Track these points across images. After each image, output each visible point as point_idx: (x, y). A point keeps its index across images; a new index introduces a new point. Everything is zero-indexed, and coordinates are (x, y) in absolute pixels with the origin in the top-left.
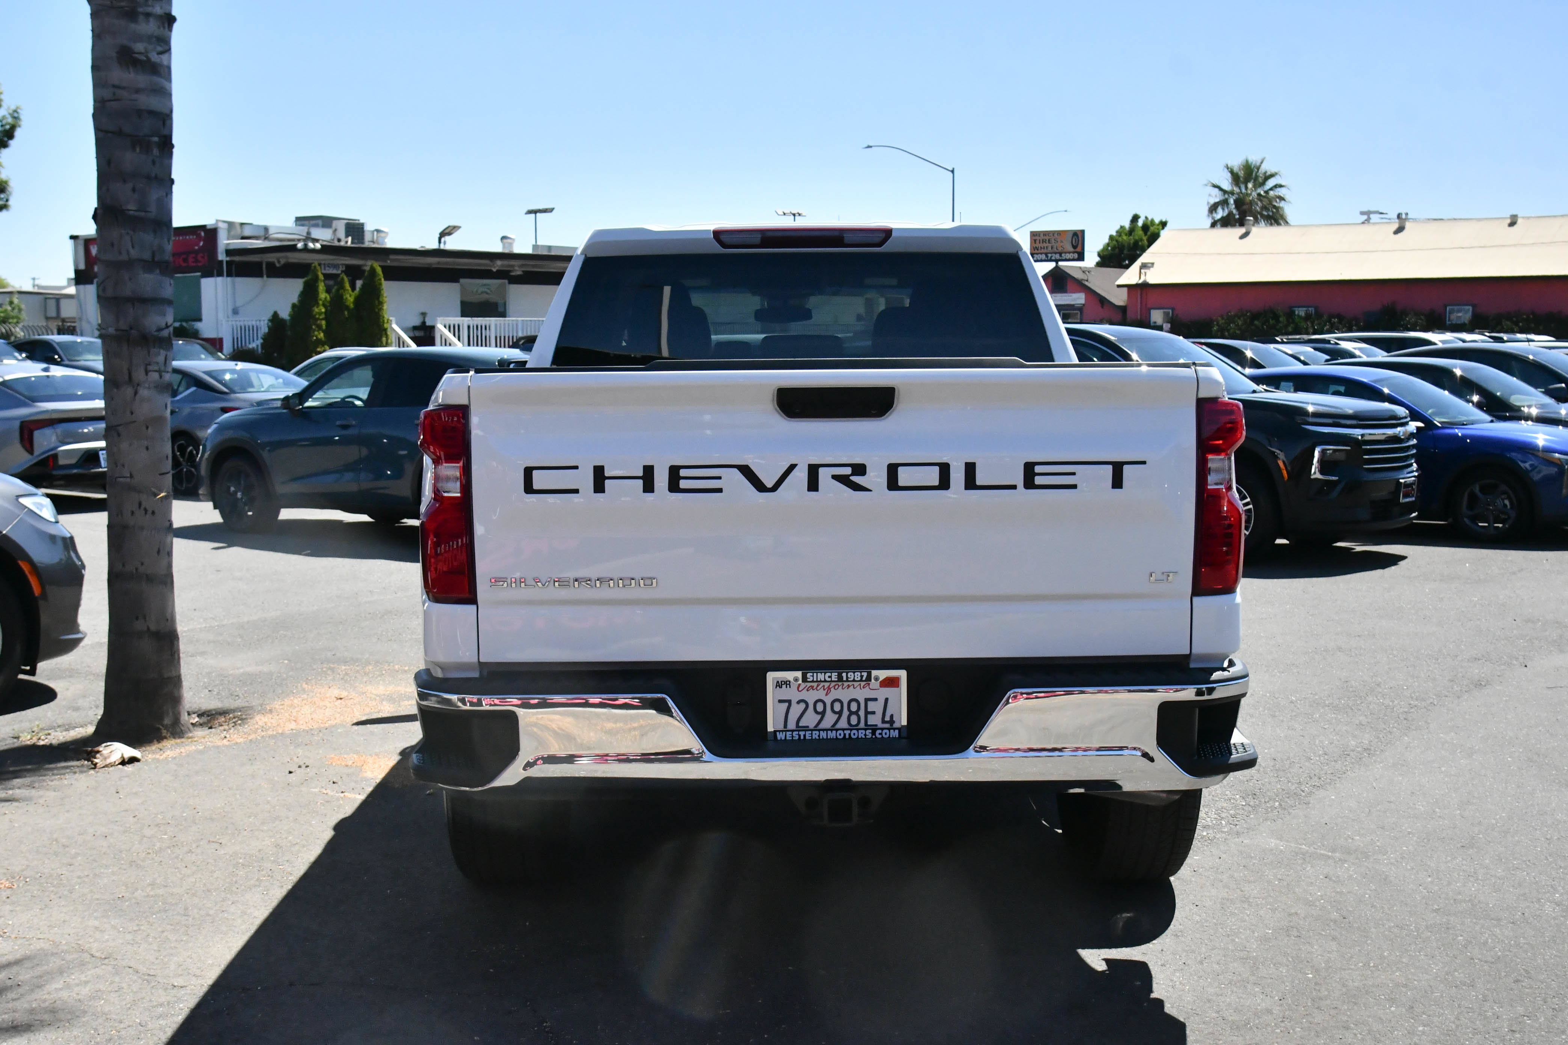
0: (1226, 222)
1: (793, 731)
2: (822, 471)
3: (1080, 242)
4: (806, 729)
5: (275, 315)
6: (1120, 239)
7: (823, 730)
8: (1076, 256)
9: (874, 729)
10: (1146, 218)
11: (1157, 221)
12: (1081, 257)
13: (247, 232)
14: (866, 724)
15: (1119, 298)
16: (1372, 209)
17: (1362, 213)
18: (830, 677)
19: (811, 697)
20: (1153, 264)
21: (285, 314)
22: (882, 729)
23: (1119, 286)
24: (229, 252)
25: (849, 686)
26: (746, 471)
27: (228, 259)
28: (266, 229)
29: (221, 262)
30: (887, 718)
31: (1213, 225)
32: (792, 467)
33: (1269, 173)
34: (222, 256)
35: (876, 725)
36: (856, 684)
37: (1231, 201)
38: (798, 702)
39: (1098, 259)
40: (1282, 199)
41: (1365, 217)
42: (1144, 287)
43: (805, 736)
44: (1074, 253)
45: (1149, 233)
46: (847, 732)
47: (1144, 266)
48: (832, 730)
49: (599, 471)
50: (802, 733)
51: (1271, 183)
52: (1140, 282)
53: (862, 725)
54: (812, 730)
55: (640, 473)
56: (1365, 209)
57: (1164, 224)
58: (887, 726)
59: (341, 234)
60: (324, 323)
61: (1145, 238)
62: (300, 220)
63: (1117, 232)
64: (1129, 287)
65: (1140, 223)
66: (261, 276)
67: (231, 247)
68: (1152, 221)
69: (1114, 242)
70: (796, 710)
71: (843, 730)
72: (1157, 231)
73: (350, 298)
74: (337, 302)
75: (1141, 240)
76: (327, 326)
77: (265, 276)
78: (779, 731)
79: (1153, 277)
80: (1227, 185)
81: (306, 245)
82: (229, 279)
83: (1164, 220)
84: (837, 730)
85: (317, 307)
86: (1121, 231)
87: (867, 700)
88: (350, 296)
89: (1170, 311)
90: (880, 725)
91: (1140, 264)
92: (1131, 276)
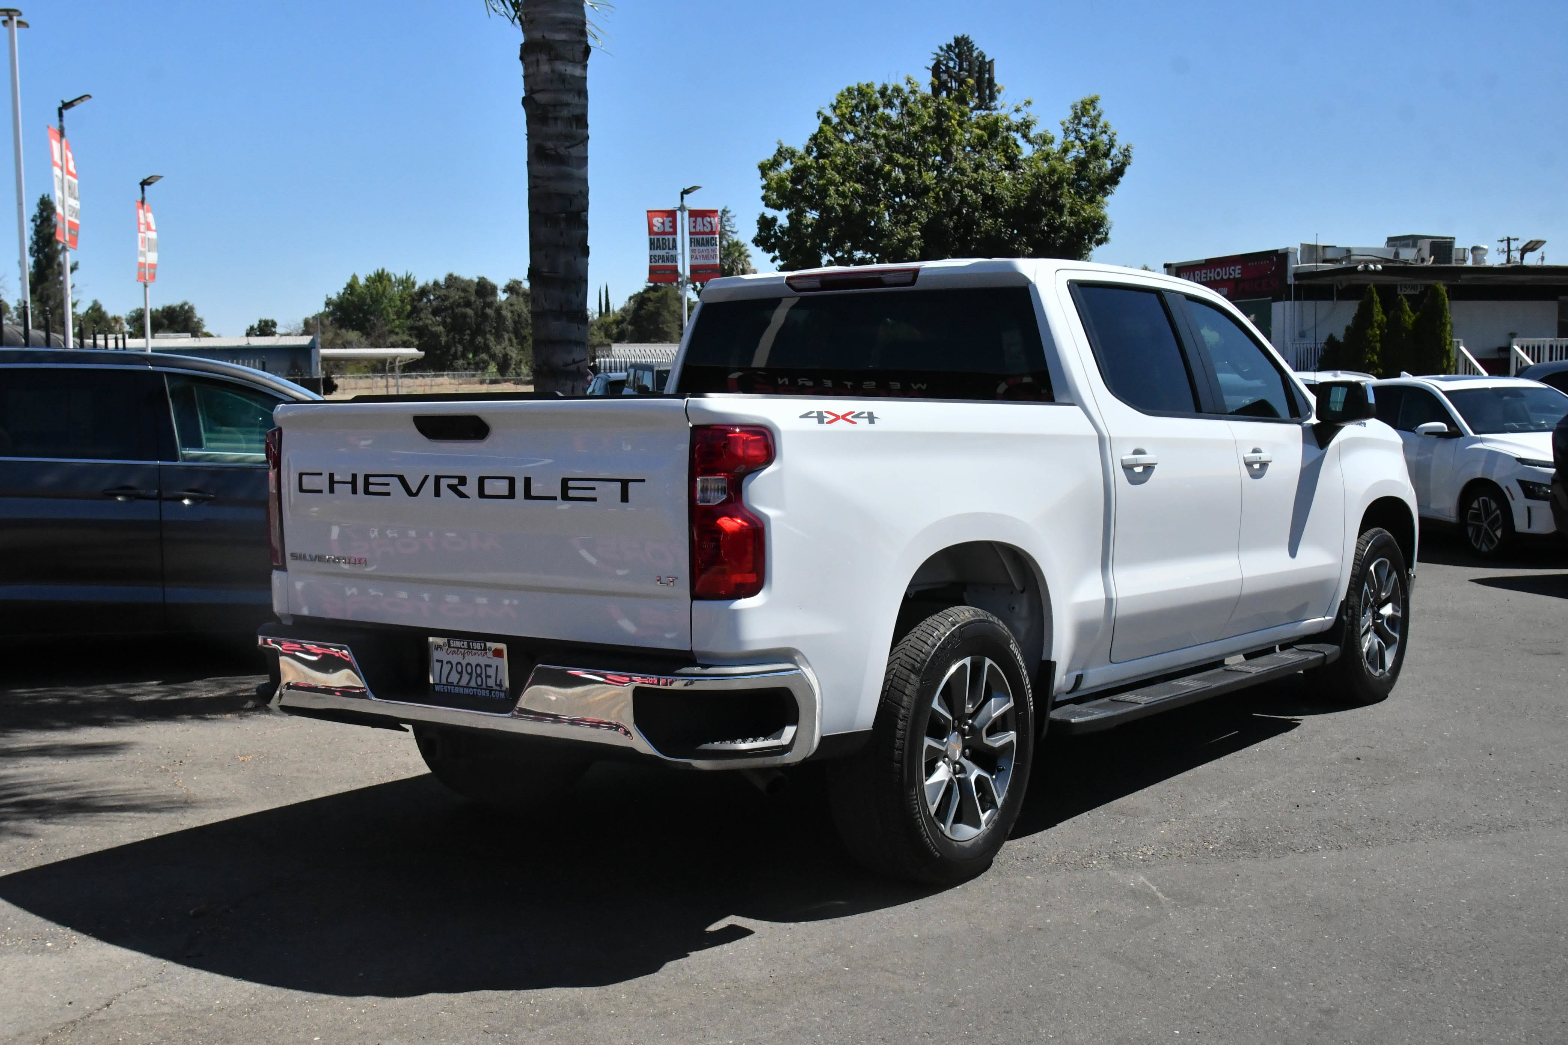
1: (444, 685)
2: (442, 480)
4: (451, 684)
5: (1331, 336)
9: (491, 690)
13: (1329, 255)
14: (487, 686)
19: (455, 659)
21: (1340, 336)
22: (496, 690)
24: (1298, 276)
25: (475, 654)
26: (402, 479)
27: (1297, 283)
28: (1348, 250)
29: (1291, 285)
30: (498, 683)
32: (426, 477)
34: (1291, 280)
36: (479, 652)
46: (475, 690)
48: (466, 687)
49: (331, 476)
50: (449, 687)
54: (455, 686)
55: (350, 480)
58: (498, 688)
59: (1426, 252)
60: (1378, 345)
62: (1391, 241)
66: (1333, 299)
67: (1300, 271)
70: (446, 668)
71: (473, 688)
73: (1409, 318)
74: (1394, 323)
76: (1381, 348)
77: (1335, 299)
78: (437, 684)
81: (1366, 267)
82: (1297, 303)
84: (469, 688)
85: (1371, 330)
87: (486, 666)
88: (1409, 317)
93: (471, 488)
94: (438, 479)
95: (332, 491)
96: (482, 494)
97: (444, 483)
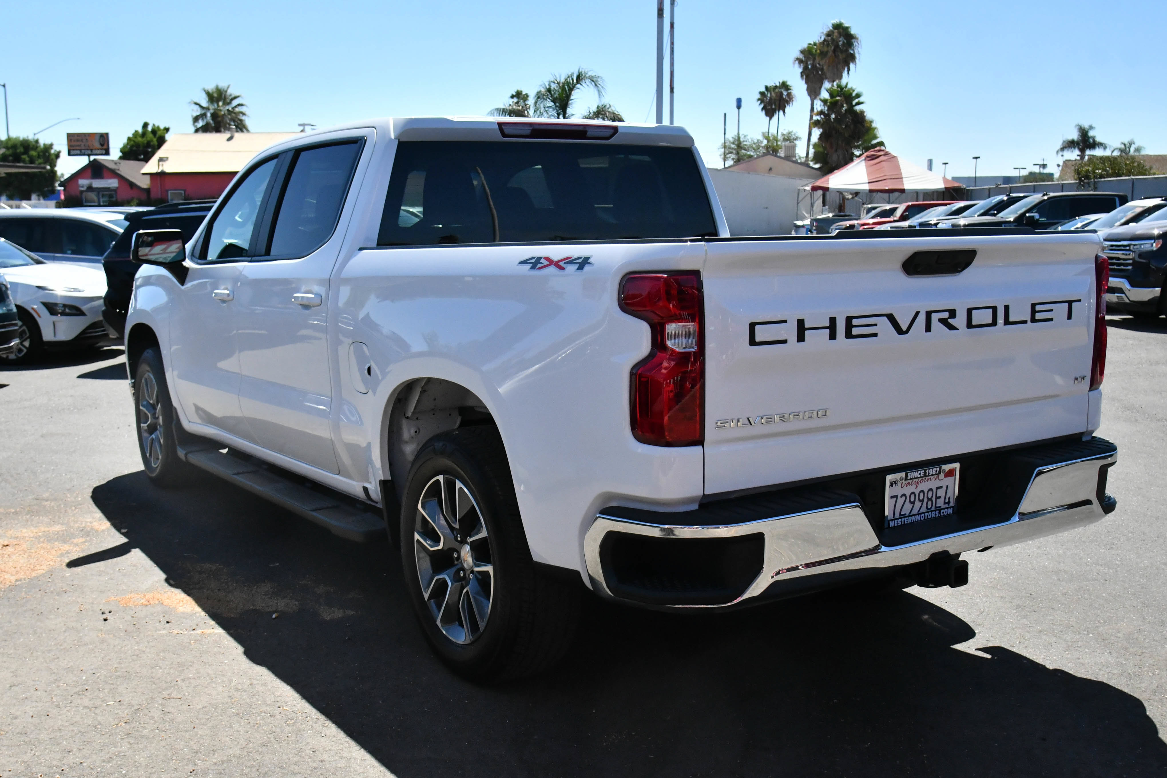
0: (205, 129)
2: (933, 315)
3: (106, 142)
6: (136, 140)
7: (914, 515)
8: (104, 152)
9: (939, 509)
10: (154, 125)
11: (162, 127)
12: (107, 153)
15: (144, 183)
16: (306, 123)
17: (300, 125)
18: (920, 474)
19: (908, 491)
20: (167, 158)
22: (944, 509)
23: (144, 174)
25: (928, 479)
26: (891, 318)
31: (197, 131)
32: (917, 313)
33: (233, 96)
35: (941, 507)
37: (209, 115)
38: (901, 497)
39: (120, 154)
40: (244, 114)
41: (301, 128)
42: (162, 175)
43: (904, 521)
44: (102, 149)
45: (157, 136)
47: (161, 160)
48: (918, 514)
49: (801, 323)
50: (903, 520)
51: (235, 103)
52: (159, 171)
53: (933, 508)
54: (908, 517)
55: (827, 324)
56: (302, 123)
57: (167, 130)
61: (155, 140)
63: (133, 135)
64: (151, 175)
65: (150, 128)
68: (158, 127)
69: (132, 143)
71: (924, 513)
72: (162, 134)
75: (152, 141)
79: (169, 168)
80: (204, 103)
83: (167, 127)
84: (921, 514)
86: (136, 133)
89: (183, 192)
90: (943, 506)
91: (158, 158)
92: (152, 166)
93: (960, 321)
94: (929, 314)
95: (801, 338)
96: (970, 325)
97: (935, 317)
